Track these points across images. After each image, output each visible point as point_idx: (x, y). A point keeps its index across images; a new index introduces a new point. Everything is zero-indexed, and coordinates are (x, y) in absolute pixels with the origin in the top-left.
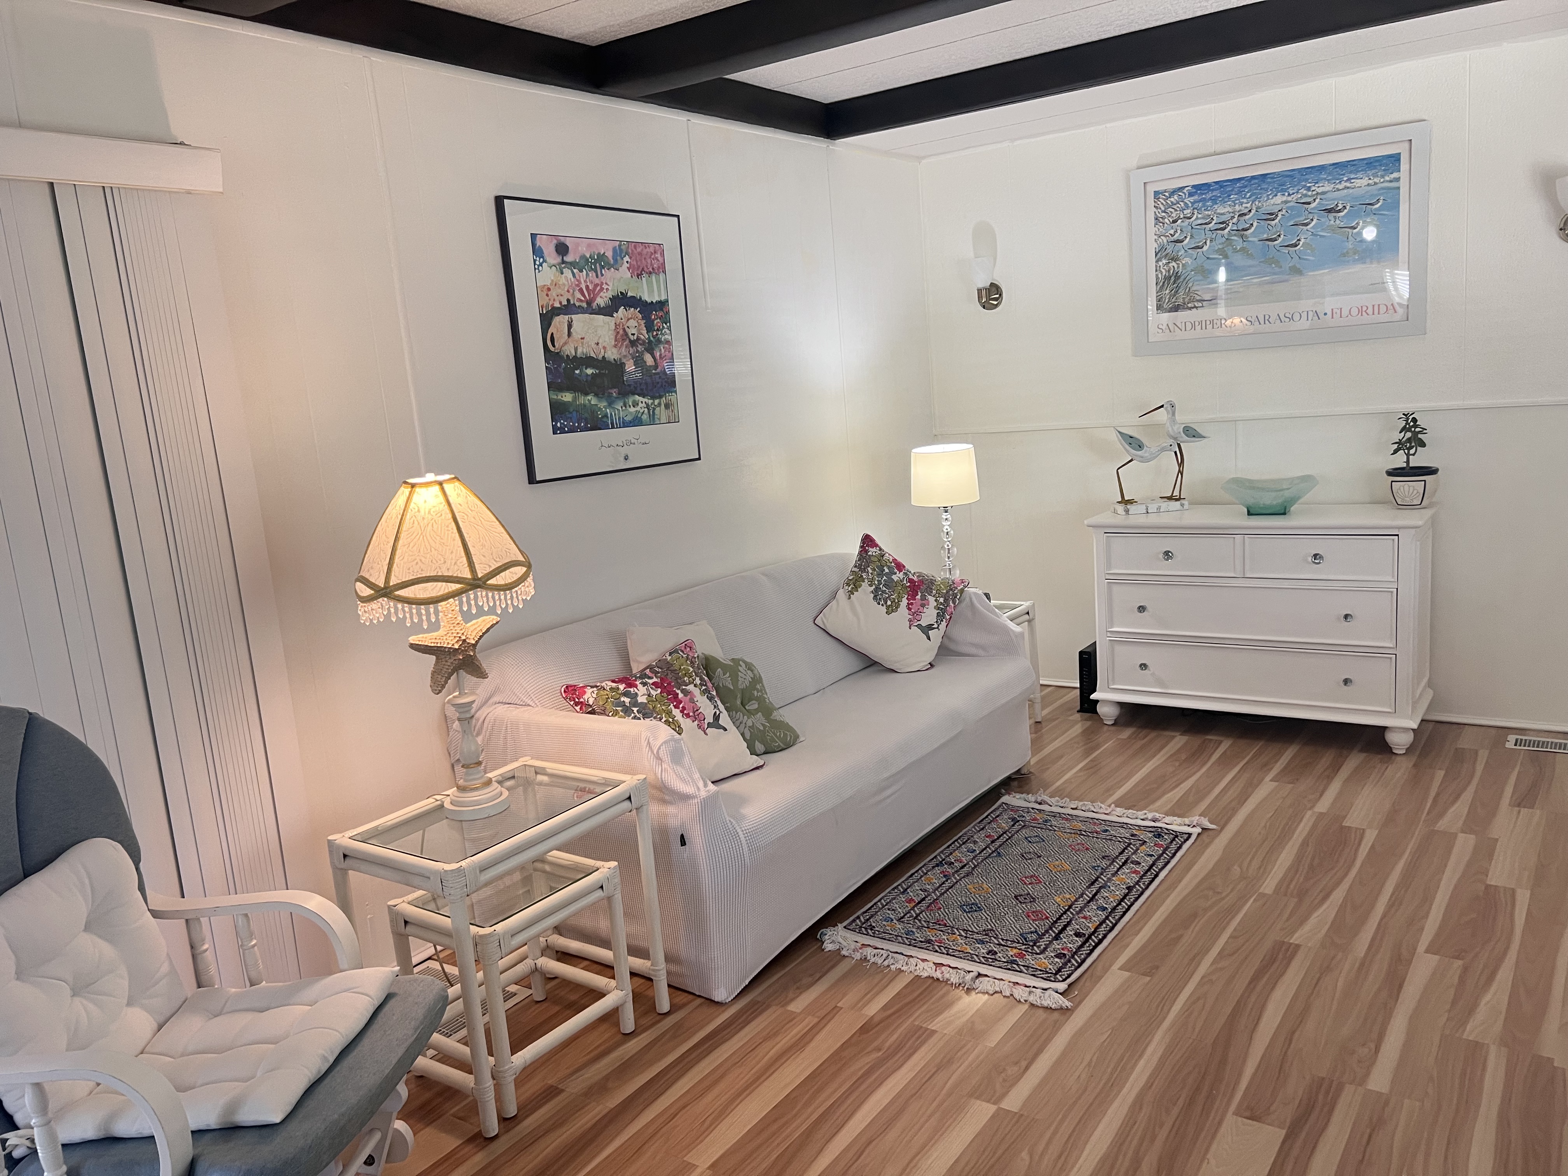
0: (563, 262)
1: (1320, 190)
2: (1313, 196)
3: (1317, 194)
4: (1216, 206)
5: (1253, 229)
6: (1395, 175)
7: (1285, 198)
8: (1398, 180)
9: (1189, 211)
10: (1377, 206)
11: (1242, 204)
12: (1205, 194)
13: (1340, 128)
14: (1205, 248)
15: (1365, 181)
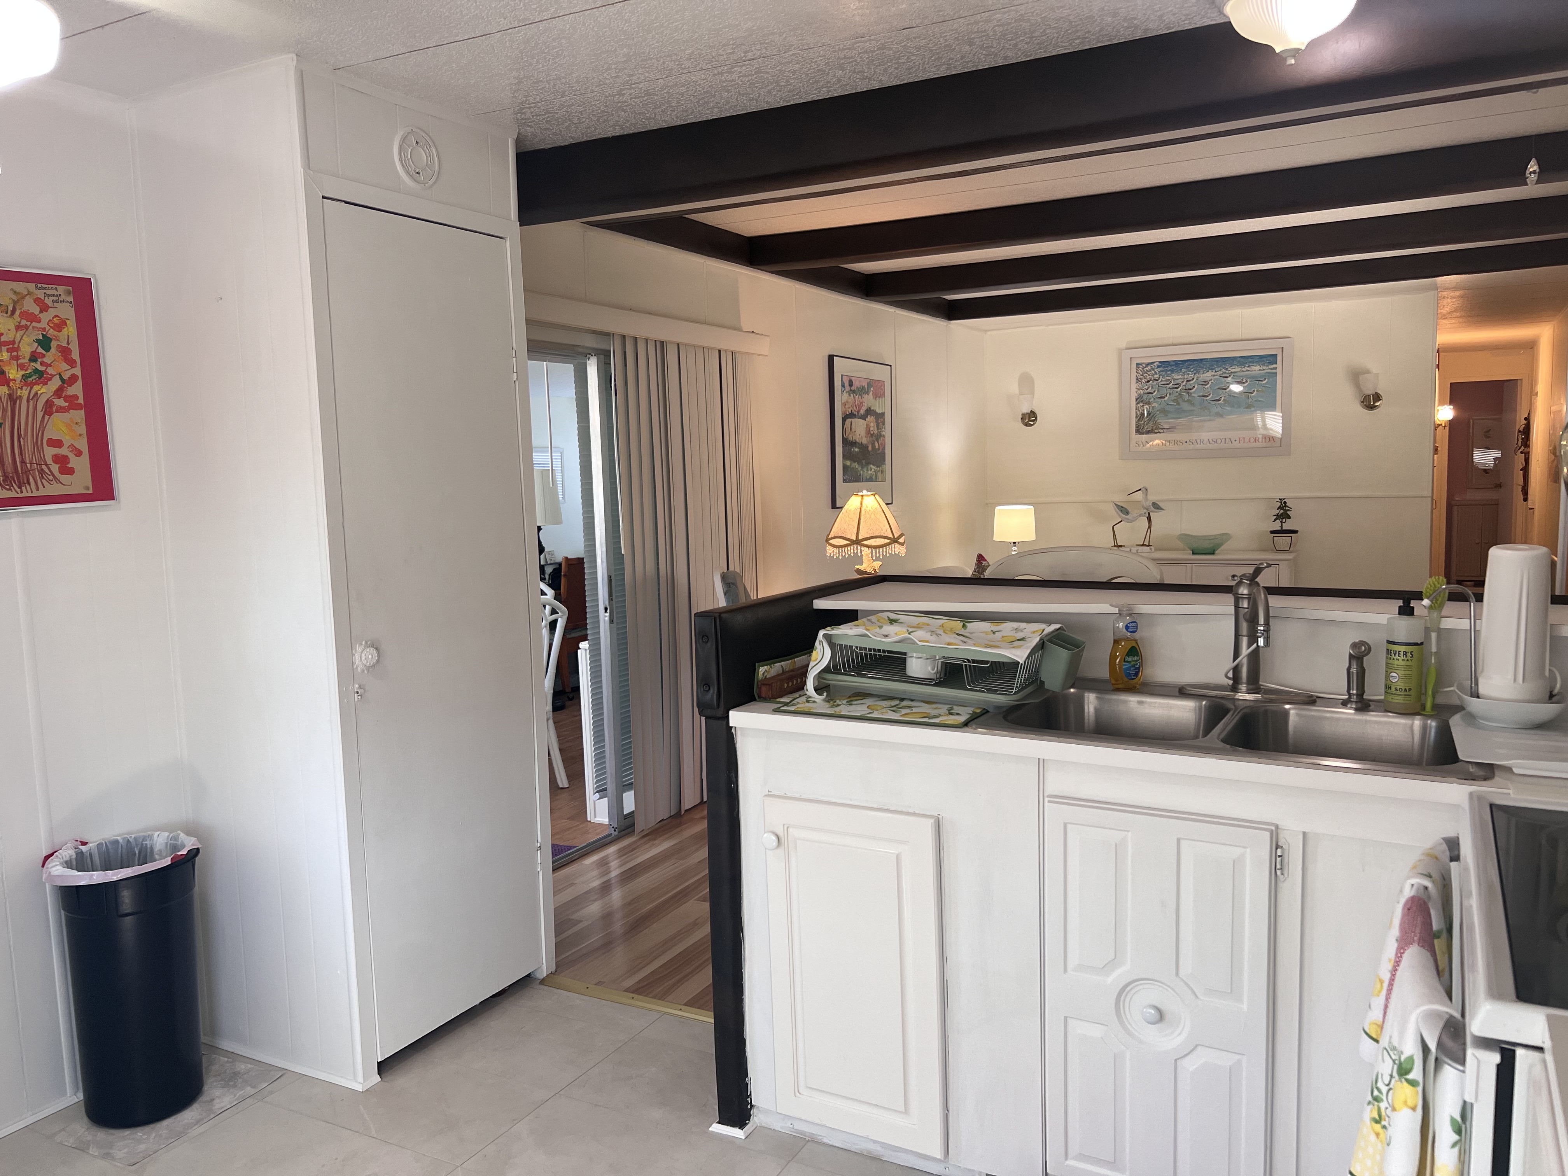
0: (851, 390)
1: (1233, 370)
2: (1229, 373)
3: (1232, 372)
4: (1173, 375)
5: (1195, 389)
6: (1274, 366)
7: (1213, 373)
8: (1276, 368)
9: (1157, 376)
10: (1264, 382)
11: (1188, 374)
12: (1167, 367)
13: (1244, 337)
14: (1166, 398)
15: (1258, 368)
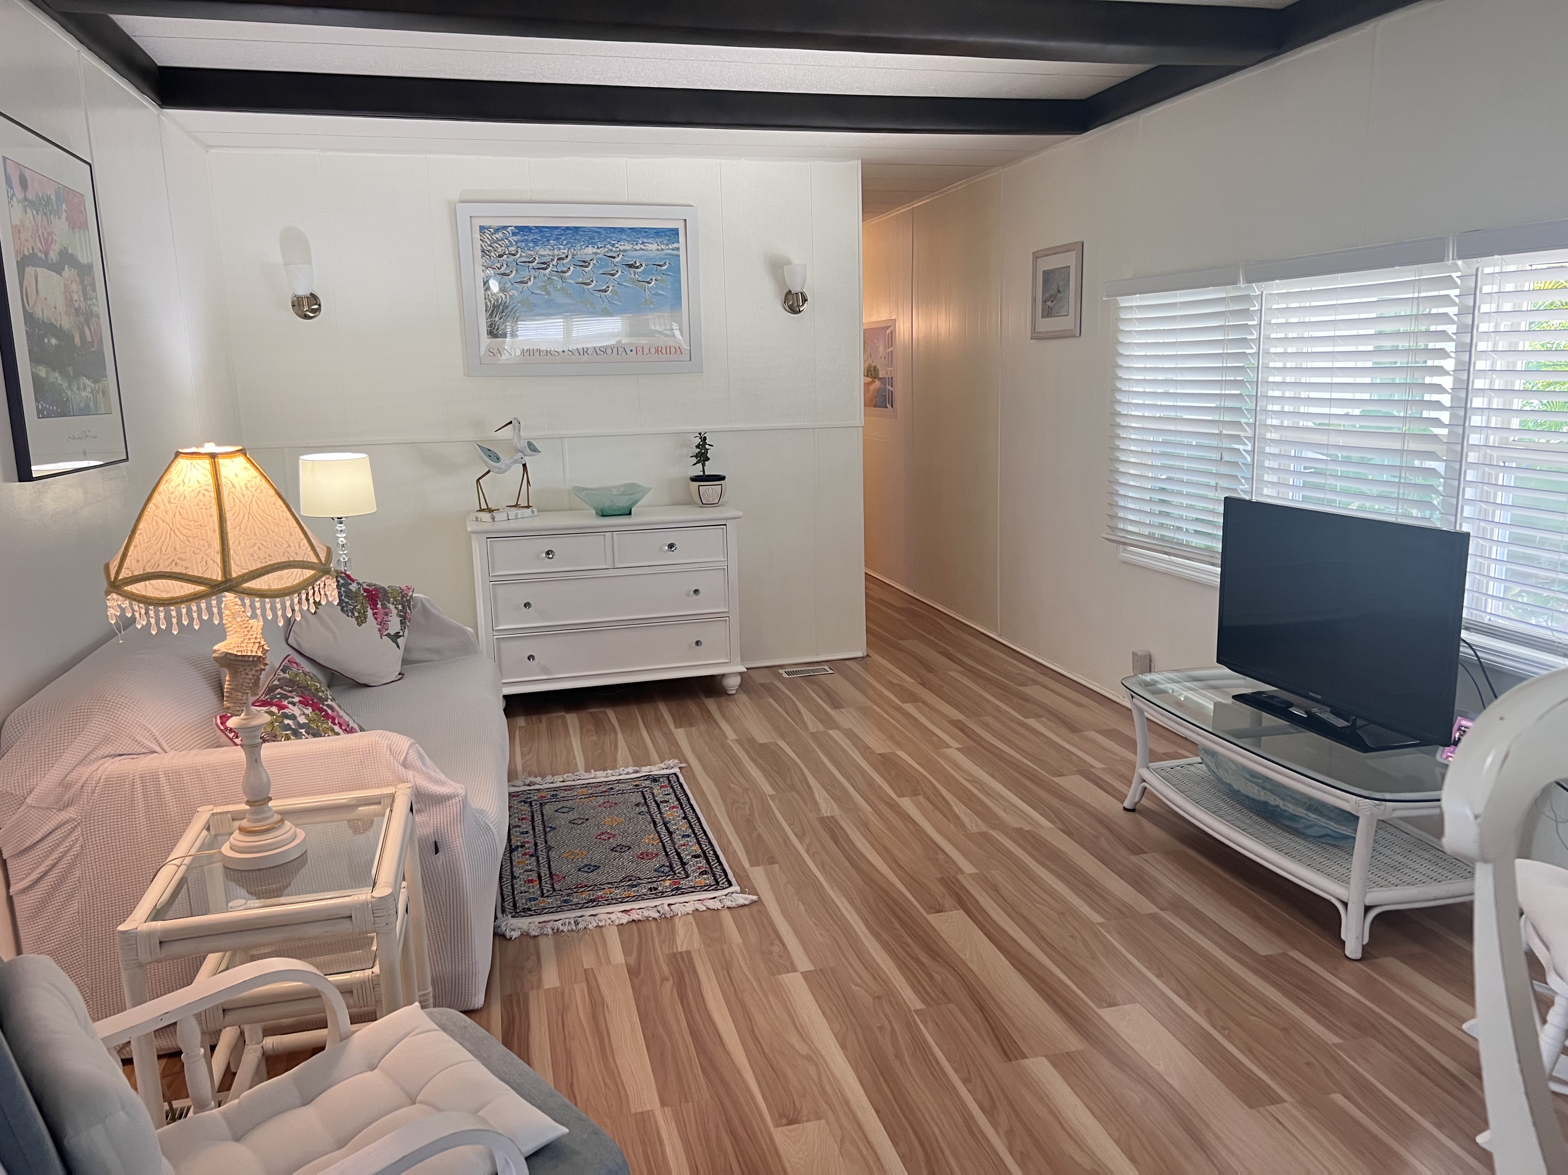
1: (622, 248)
2: (617, 252)
3: (620, 250)
4: (538, 248)
5: (570, 272)
6: (675, 245)
7: (595, 250)
8: (678, 249)
9: (513, 249)
10: (665, 268)
11: (559, 249)
12: (527, 235)
13: (631, 200)
14: (530, 284)
15: (654, 247)
